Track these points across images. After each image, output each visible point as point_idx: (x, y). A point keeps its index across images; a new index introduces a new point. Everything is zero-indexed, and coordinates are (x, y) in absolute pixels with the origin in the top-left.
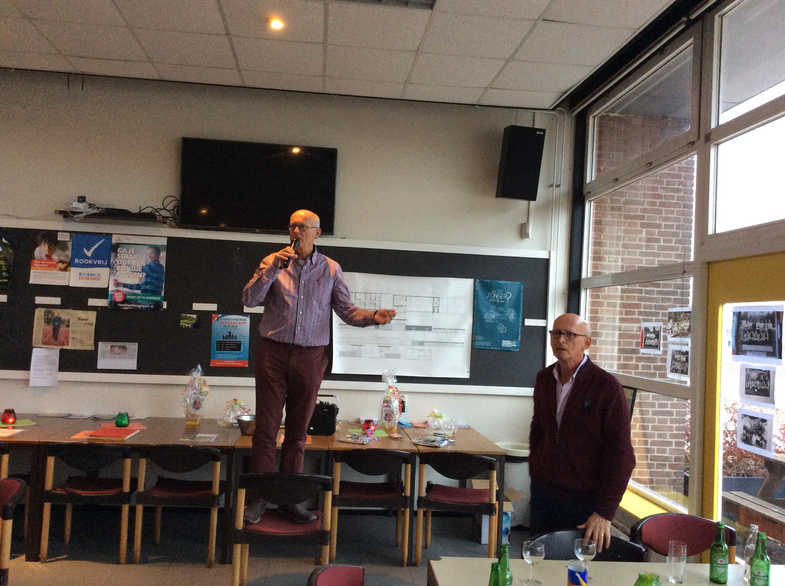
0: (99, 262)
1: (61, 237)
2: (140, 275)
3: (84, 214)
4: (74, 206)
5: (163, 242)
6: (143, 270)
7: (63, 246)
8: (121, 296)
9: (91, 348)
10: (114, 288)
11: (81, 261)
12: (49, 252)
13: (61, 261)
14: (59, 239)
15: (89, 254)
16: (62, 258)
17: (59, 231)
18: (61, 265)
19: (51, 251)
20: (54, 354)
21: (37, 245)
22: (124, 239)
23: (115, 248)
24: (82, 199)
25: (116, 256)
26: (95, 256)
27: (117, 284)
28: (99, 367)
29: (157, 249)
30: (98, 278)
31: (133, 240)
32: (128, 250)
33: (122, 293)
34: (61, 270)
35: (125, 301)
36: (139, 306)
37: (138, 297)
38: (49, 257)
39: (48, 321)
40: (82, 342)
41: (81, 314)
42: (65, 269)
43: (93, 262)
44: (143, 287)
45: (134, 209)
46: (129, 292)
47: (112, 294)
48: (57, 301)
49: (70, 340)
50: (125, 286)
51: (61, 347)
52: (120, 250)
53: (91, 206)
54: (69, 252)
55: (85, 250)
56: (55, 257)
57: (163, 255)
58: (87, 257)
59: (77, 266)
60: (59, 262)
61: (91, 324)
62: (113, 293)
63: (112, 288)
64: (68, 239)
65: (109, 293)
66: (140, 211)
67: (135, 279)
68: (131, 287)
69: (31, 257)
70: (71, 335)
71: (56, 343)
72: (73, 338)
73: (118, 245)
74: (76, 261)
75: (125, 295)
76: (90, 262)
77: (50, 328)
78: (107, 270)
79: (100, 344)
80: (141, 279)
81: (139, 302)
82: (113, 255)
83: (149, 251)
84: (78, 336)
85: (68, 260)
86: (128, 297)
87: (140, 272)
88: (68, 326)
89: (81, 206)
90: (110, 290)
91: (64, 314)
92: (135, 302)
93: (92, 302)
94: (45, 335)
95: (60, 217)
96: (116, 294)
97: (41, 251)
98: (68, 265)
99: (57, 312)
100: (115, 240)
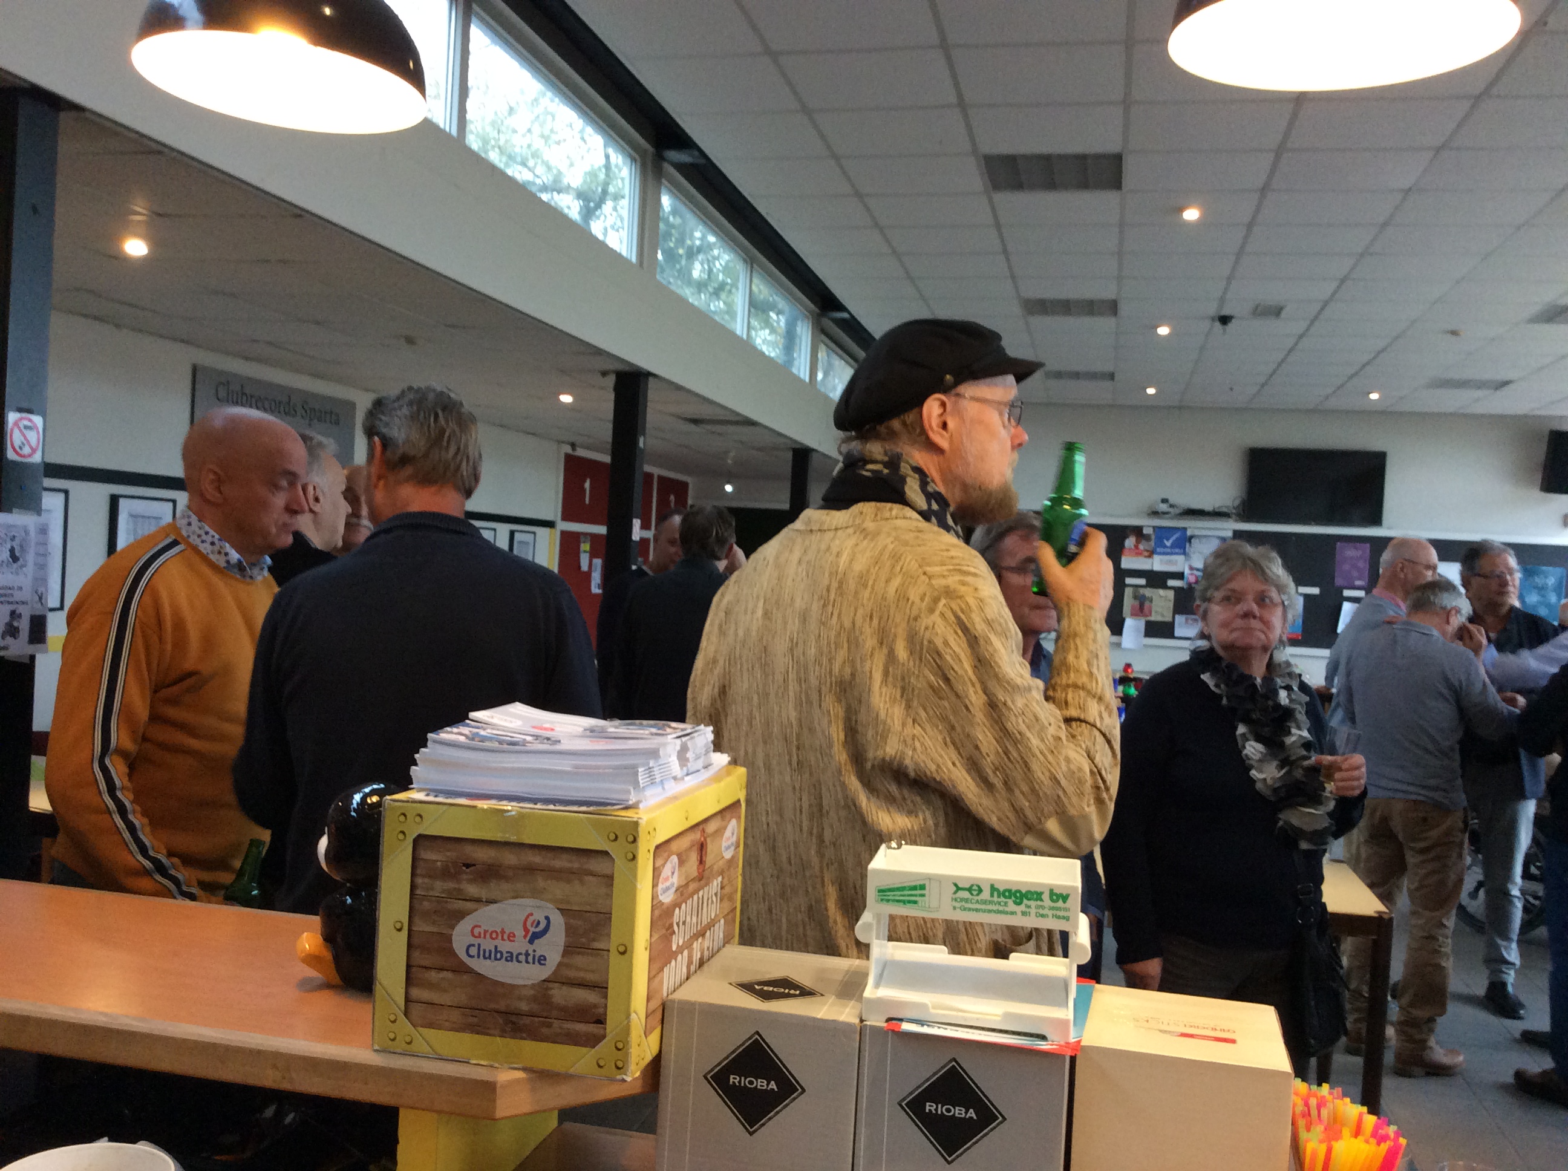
0: (1177, 550)
1: (1145, 531)
3: (1166, 513)
4: (1158, 507)
7: (1147, 538)
9: (1169, 619)
10: (1189, 572)
11: (1163, 550)
12: (1136, 543)
15: (1168, 543)
16: (1147, 548)
18: (1146, 554)
20: (1141, 624)
21: (1125, 537)
22: (1197, 532)
23: (1190, 539)
24: (1165, 501)
25: (1190, 546)
26: (1172, 546)
27: (1191, 568)
28: (1177, 634)
29: (1223, 540)
30: (1175, 563)
31: (1204, 533)
32: (1199, 541)
34: (1146, 557)
38: (1136, 547)
39: (1135, 597)
40: (1163, 616)
41: (1161, 592)
42: (1150, 557)
43: (1171, 550)
45: (1208, 507)
47: (1186, 577)
48: (1142, 581)
49: (1153, 613)
50: (1197, 570)
52: (1193, 541)
53: (1172, 506)
54: (1152, 543)
55: (1165, 542)
56: (1141, 547)
58: (1165, 547)
59: (1160, 554)
60: (1144, 551)
61: (1170, 601)
62: (1188, 576)
63: (1187, 572)
68: (1202, 571)
69: (1122, 546)
71: (1142, 615)
73: (1191, 537)
74: (1158, 550)
76: (1169, 550)
77: (1137, 603)
78: (1182, 557)
79: (1177, 616)
82: (1188, 545)
83: (1218, 541)
84: (1160, 610)
85: (1151, 549)
88: (1151, 601)
89: (1164, 507)
90: (1185, 574)
91: (1148, 592)
93: (1171, 583)
94: (1133, 607)
95: (1147, 515)
96: (1190, 577)
97: (1130, 542)
98: (1151, 554)
99: (1142, 591)
100: (1189, 533)
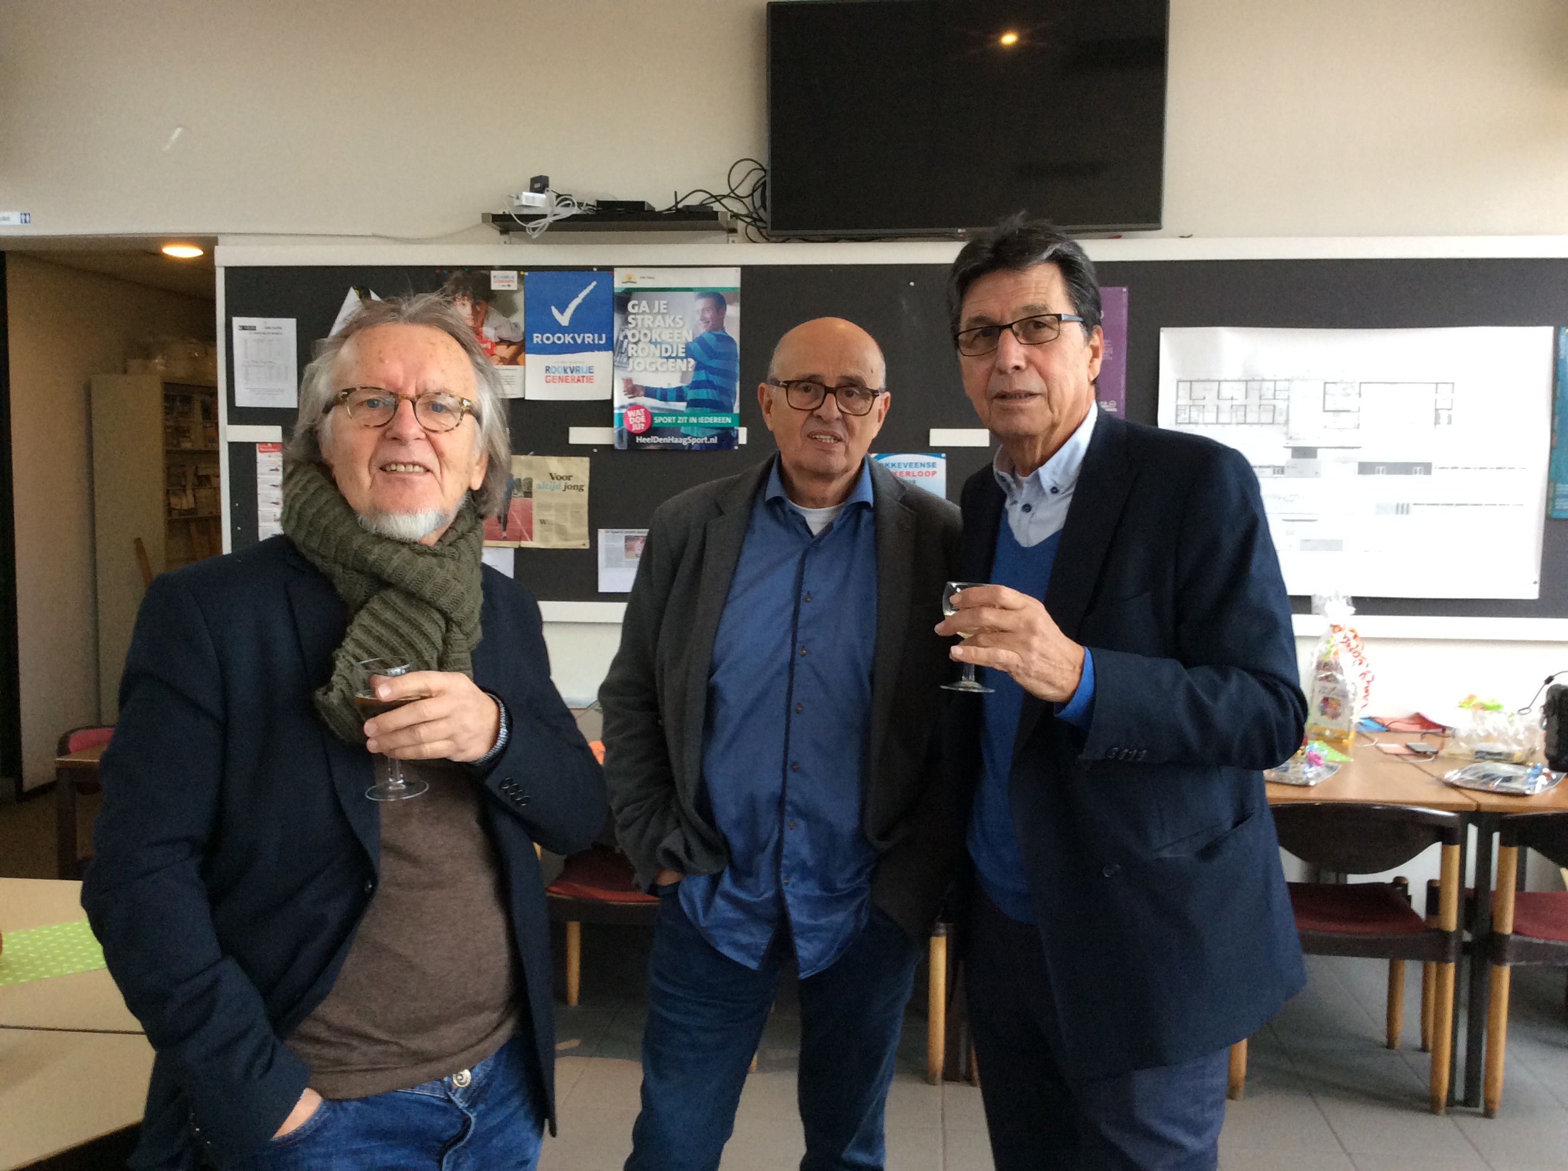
0: (589, 338)
1: (498, 282)
2: (682, 365)
3: (550, 219)
4: (524, 203)
5: (732, 280)
6: (689, 353)
7: (504, 303)
8: (643, 419)
9: (581, 542)
11: (548, 339)
12: (475, 319)
13: (502, 341)
14: (495, 286)
15: (564, 319)
16: (506, 334)
17: (492, 268)
18: (504, 351)
19: (479, 317)
20: (503, 559)
22: (641, 279)
23: (622, 301)
24: (540, 184)
25: (626, 322)
26: (577, 325)
27: (632, 390)
28: (603, 588)
29: (718, 299)
30: (585, 376)
31: (661, 278)
32: (651, 306)
33: (642, 410)
35: (651, 430)
36: (684, 442)
37: (682, 420)
38: (476, 330)
40: (562, 532)
41: (555, 464)
42: (513, 360)
43: (573, 338)
44: (691, 395)
45: (661, 202)
46: (658, 409)
47: (621, 415)
49: (536, 527)
50: (650, 393)
51: (516, 544)
52: (633, 307)
53: (562, 199)
55: (555, 312)
56: (489, 332)
57: (733, 311)
58: (557, 328)
59: (539, 349)
60: (497, 344)
61: (580, 489)
62: (624, 411)
63: (620, 400)
64: (514, 286)
65: (616, 412)
66: (677, 203)
67: (671, 377)
68: (663, 395)
70: (536, 516)
71: (505, 534)
72: (543, 522)
73: (628, 294)
74: (537, 338)
75: (649, 416)
76: (568, 339)
78: (607, 355)
79: (602, 533)
80: (684, 374)
81: (683, 430)
82: (618, 320)
83: (700, 304)
84: (551, 516)
85: (517, 337)
86: (658, 420)
87: (682, 358)
88: (528, 494)
89: (538, 201)
90: (616, 404)
91: (518, 466)
92: (674, 430)
93: (579, 435)
95: (493, 232)
96: (631, 414)
98: (519, 350)
100: (620, 282)
